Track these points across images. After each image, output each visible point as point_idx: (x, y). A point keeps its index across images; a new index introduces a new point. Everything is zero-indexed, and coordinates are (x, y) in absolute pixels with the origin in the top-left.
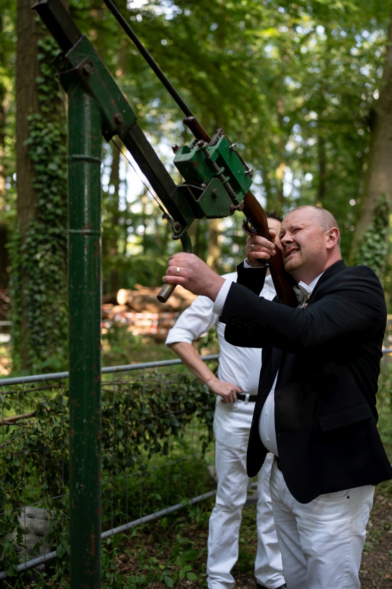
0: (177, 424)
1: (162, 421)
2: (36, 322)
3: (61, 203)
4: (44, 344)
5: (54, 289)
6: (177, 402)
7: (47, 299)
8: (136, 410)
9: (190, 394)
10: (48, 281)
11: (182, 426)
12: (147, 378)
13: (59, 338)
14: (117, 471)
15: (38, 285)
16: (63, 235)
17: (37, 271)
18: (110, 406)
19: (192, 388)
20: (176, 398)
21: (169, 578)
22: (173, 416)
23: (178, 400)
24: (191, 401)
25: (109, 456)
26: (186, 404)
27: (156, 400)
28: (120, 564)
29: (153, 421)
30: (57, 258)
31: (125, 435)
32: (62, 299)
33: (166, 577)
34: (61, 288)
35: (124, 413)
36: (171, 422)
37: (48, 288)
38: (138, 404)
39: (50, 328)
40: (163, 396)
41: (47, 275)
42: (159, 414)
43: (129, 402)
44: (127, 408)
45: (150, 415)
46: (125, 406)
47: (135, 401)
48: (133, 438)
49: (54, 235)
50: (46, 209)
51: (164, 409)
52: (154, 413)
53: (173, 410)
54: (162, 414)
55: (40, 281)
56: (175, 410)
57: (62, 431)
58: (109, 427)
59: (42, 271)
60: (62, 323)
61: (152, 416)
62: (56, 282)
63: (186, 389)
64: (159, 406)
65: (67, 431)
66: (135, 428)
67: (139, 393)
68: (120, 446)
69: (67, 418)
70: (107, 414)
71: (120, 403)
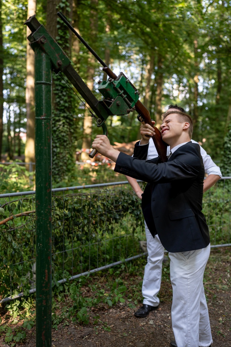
0: (118, 217)
1: (109, 215)
2: (54, 163)
3: (68, 100)
4: (58, 174)
5: (63, 145)
6: (118, 205)
7: (60, 150)
8: (94, 209)
9: (125, 201)
10: (60, 141)
11: (121, 218)
12: (103, 192)
13: (66, 171)
14: (84, 242)
15: (56, 143)
16: (69, 117)
17: (55, 136)
18: (80, 207)
19: (126, 198)
20: (117, 203)
21: (110, 301)
22: (115, 212)
23: (118, 204)
24: (125, 205)
25: (79, 233)
26: (122, 207)
27: (105, 204)
28: (86, 293)
29: (104, 215)
30: (65, 129)
31: (88, 223)
32: (67, 150)
33: (108, 300)
34: (67, 145)
35: (88, 210)
36: (114, 216)
37: (60, 144)
38: (96, 206)
39: (61, 166)
40: (110, 202)
41: (60, 138)
42: (107, 212)
43: (90, 205)
44: (89, 208)
45: (102, 212)
46: (88, 207)
47: (94, 204)
48: (93, 224)
49: (64, 117)
50: (60, 104)
51: (110, 209)
52: (105, 211)
53: (115, 210)
54: (110, 212)
55: (56, 141)
56: (117, 210)
57: (53, 219)
58: (79, 218)
59: (57, 136)
60: (68, 163)
61: (104, 212)
62: (65, 141)
63: (123, 198)
64: (107, 207)
65: (56, 219)
66: (94, 219)
67: (97, 200)
68: (86, 229)
69: (56, 213)
70: (79, 211)
71: (85, 205)
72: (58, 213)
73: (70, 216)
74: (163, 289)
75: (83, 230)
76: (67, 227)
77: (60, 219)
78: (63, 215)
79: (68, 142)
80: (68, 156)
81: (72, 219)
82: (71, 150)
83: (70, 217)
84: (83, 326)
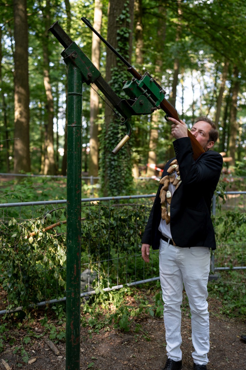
8: (141, 220)
14: (129, 252)
18: (126, 216)
21: (153, 311)
25: (125, 243)
31: (134, 233)
33: (151, 311)
34: (125, 158)
35: (135, 221)
37: (118, 158)
38: (143, 217)
46: (135, 217)
47: (141, 215)
48: (139, 234)
57: (98, 228)
58: (126, 228)
65: (101, 228)
66: (141, 230)
67: (144, 211)
68: (132, 239)
69: (102, 221)
70: (124, 221)
71: (132, 215)
72: (104, 221)
73: (115, 225)
74: (212, 306)
75: (129, 241)
76: (112, 236)
77: (105, 228)
78: (109, 224)
79: (126, 155)
80: (126, 169)
81: (117, 229)
82: (129, 164)
83: (115, 227)
84: (124, 333)
